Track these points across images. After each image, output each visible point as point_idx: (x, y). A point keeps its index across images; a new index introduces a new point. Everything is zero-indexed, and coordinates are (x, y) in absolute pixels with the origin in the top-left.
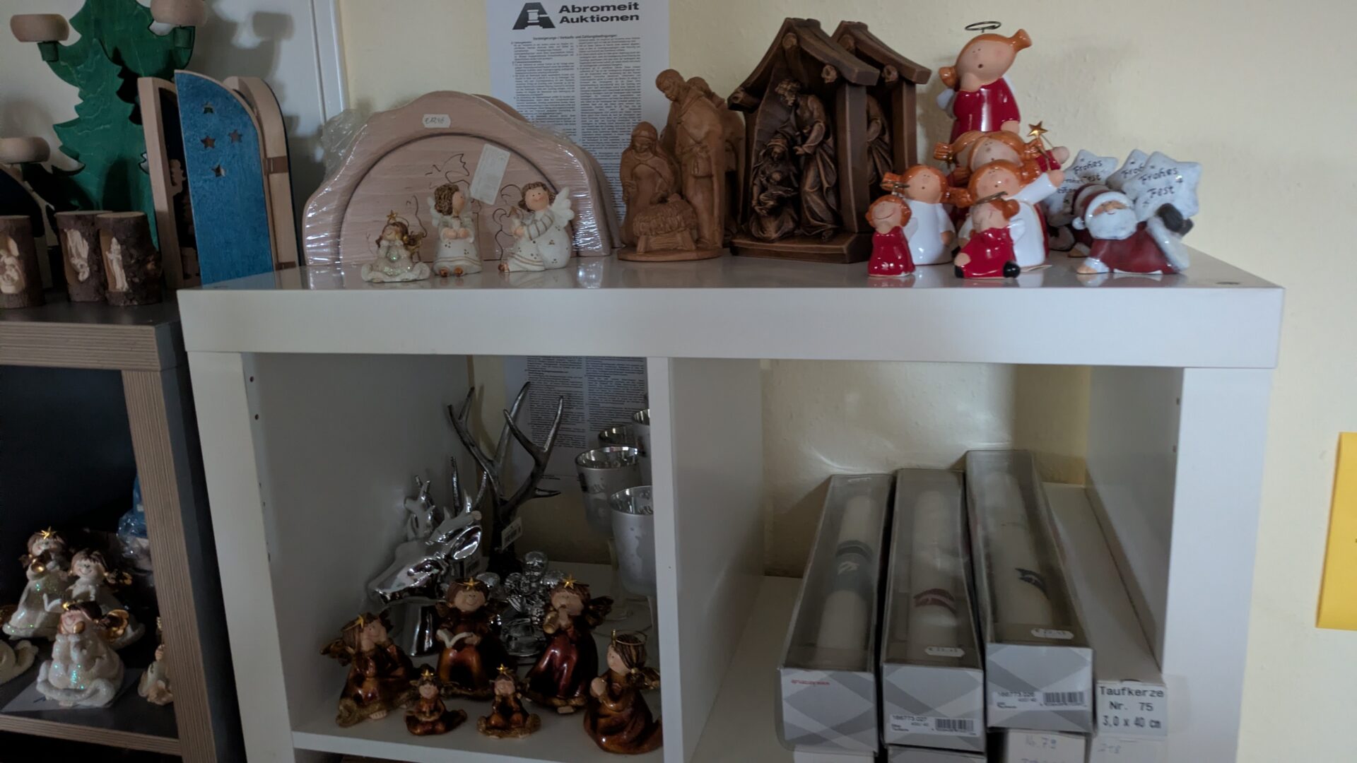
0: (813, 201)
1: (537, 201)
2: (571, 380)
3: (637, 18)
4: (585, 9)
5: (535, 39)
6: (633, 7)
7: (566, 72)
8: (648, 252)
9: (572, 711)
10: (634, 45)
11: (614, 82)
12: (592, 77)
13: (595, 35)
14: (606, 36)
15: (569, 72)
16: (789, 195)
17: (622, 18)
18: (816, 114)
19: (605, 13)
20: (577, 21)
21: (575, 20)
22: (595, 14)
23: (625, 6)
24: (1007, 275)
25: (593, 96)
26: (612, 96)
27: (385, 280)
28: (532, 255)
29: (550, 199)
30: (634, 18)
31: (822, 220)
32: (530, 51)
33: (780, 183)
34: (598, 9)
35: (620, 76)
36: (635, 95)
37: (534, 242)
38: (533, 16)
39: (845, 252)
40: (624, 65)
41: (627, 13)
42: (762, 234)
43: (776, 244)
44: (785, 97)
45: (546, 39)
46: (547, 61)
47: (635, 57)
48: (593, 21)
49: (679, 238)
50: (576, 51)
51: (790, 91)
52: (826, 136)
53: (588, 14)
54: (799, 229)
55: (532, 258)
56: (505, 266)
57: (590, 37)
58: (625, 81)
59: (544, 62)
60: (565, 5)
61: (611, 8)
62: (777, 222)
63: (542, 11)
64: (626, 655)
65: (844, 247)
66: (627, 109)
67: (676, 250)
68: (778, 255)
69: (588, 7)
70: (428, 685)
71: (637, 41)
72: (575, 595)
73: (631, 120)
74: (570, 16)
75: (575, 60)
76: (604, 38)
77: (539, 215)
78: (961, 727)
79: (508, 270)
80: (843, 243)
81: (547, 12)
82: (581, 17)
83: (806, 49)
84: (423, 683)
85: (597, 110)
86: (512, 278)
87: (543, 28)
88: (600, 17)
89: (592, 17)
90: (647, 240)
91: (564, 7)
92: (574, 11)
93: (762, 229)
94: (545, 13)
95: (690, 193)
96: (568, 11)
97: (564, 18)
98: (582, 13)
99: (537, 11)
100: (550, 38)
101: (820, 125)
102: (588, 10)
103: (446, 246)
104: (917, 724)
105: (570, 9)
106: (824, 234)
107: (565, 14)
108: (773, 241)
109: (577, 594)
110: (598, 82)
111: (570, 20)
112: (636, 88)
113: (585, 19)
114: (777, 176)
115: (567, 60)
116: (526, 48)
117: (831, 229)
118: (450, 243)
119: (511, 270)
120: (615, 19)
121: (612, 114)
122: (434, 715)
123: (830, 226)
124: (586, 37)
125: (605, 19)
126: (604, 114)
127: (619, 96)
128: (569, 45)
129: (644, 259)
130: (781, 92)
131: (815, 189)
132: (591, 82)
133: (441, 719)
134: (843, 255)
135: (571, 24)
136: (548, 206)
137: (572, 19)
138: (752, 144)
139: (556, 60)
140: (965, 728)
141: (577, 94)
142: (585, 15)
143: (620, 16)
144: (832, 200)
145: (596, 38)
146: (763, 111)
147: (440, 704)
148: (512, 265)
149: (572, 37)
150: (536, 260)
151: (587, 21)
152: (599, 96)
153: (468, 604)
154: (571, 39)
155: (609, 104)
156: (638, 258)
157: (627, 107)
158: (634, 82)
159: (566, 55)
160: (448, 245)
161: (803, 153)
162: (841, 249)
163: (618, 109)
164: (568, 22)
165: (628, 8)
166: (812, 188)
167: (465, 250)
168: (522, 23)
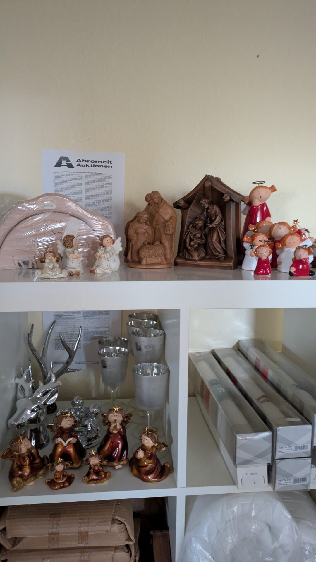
0: (216, 245)
1: (109, 243)
2: (76, 319)
3: (111, 167)
4: (88, 161)
5: (64, 172)
6: (110, 162)
7: (78, 187)
8: (147, 265)
9: (121, 467)
10: (110, 178)
11: (100, 192)
12: (90, 190)
13: (92, 172)
14: (97, 173)
15: (80, 187)
16: (202, 243)
17: (105, 167)
18: (217, 212)
19: (97, 164)
20: (85, 166)
21: (83, 165)
22: (93, 164)
23: (106, 162)
24: (310, 275)
25: (91, 198)
26: (99, 198)
27: (50, 278)
28: (107, 266)
29: (113, 242)
30: (110, 167)
31: (219, 253)
32: (62, 177)
33: (199, 238)
34: (94, 162)
35: (103, 190)
36: (110, 198)
37: (108, 260)
38: (64, 162)
39: (232, 265)
40: (105, 186)
41: (107, 164)
42: (192, 258)
43: (198, 262)
44: (205, 205)
45: (69, 172)
46: (70, 182)
47: (110, 183)
48: (91, 166)
49: (160, 259)
50: (84, 178)
51: (206, 203)
52: (222, 221)
53: (90, 163)
54: (207, 256)
55: (108, 267)
56: (95, 271)
57: (90, 173)
58: (105, 192)
59: (68, 182)
60: (79, 159)
61: (100, 162)
62: (198, 253)
63: (68, 160)
64: (153, 438)
65: (232, 264)
66: (106, 204)
67: (157, 264)
68: (199, 266)
69: (90, 161)
70: (60, 465)
71: (111, 176)
72: (119, 414)
73: (107, 208)
74: (81, 163)
75: (83, 182)
76: (96, 174)
77: (108, 249)
78: (303, 448)
79: (97, 272)
80: (231, 262)
81: (70, 160)
82: (86, 164)
83: (214, 187)
84: (58, 464)
85: (92, 203)
86: (98, 276)
87: (69, 167)
88: (95, 165)
89: (91, 165)
90: (146, 260)
91: (78, 160)
92: (83, 162)
93: (192, 256)
94: (70, 162)
95: (163, 241)
96: (80, 161)
97: (78, 164)
98: (87, 163)
99: (66, 160)
100: (72, 172)
101: (220, 216)
102: (89, 162)
103: (71, 262)
104: (288, 449)
105: (82, 161)
106: (220, 258)
107: (79, 162)
108: (197, 261)
109: (120, 414)
110: (93, 192)
111: (81, 165)
112: (110, 195)
113: (88, 166)
114: (198, 235)
115: (80, 181)
116: (60, 175)
117: (223, 256)
118: (73, 261)
119: (98, 272)
120: (101, 166)
121: (99, 205)
122: (64, 479)
123: (223, 255)
124: (88, 173)
125: (97, 166)
126: (95, 205)
127: (102, 198)
128: (80, 176)
129: (145, 267)
130: (203, 202)
131: (217, 241)
132: (90, 192)
133: (67, 480)
134: (231, 266)
135: (82, 167)
136: (112, 245)
137: (82, 165)
138: (186, 222)
139: (74, 181)
140: (305, 448)
141: (83, 196)
142: (88, 164)
143: (104, 166)
144: (223, 245)
145: (93, 174)
146: (191, 209)
147: (65, 473)
148: (98, 271)
149: (82, 172)
150: (109, 268)
151: (89, 166)
152: (93, 198)
153: (68, 424)
154: (81, 173)
155: (98, 201)
156: (143, 267)
157: (106, 203)
158: (109, 193)
159: (79, 180)
160: (72, 261)
161: (212, 226)
162: (231, 264)
163: (102, 204)
164: (80, 166)
165: (107, 163)
166: (216, 240)
167: (79, 264)
168: (59, 164)
